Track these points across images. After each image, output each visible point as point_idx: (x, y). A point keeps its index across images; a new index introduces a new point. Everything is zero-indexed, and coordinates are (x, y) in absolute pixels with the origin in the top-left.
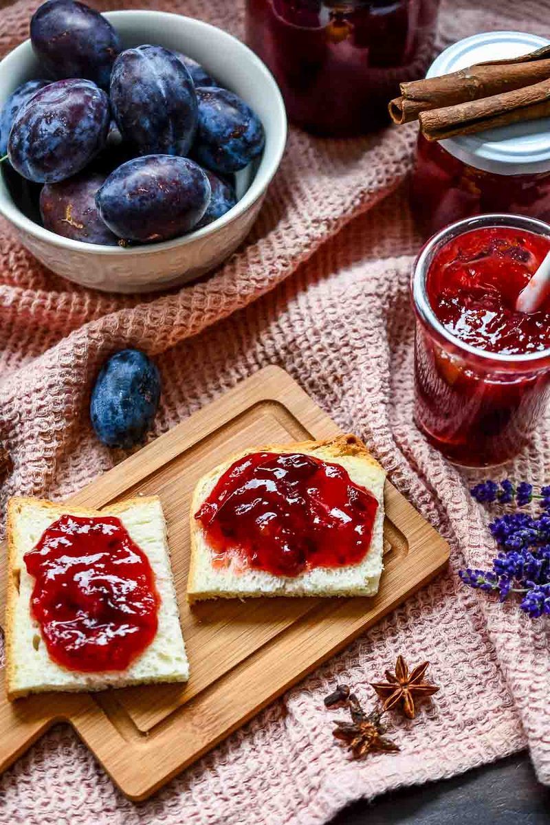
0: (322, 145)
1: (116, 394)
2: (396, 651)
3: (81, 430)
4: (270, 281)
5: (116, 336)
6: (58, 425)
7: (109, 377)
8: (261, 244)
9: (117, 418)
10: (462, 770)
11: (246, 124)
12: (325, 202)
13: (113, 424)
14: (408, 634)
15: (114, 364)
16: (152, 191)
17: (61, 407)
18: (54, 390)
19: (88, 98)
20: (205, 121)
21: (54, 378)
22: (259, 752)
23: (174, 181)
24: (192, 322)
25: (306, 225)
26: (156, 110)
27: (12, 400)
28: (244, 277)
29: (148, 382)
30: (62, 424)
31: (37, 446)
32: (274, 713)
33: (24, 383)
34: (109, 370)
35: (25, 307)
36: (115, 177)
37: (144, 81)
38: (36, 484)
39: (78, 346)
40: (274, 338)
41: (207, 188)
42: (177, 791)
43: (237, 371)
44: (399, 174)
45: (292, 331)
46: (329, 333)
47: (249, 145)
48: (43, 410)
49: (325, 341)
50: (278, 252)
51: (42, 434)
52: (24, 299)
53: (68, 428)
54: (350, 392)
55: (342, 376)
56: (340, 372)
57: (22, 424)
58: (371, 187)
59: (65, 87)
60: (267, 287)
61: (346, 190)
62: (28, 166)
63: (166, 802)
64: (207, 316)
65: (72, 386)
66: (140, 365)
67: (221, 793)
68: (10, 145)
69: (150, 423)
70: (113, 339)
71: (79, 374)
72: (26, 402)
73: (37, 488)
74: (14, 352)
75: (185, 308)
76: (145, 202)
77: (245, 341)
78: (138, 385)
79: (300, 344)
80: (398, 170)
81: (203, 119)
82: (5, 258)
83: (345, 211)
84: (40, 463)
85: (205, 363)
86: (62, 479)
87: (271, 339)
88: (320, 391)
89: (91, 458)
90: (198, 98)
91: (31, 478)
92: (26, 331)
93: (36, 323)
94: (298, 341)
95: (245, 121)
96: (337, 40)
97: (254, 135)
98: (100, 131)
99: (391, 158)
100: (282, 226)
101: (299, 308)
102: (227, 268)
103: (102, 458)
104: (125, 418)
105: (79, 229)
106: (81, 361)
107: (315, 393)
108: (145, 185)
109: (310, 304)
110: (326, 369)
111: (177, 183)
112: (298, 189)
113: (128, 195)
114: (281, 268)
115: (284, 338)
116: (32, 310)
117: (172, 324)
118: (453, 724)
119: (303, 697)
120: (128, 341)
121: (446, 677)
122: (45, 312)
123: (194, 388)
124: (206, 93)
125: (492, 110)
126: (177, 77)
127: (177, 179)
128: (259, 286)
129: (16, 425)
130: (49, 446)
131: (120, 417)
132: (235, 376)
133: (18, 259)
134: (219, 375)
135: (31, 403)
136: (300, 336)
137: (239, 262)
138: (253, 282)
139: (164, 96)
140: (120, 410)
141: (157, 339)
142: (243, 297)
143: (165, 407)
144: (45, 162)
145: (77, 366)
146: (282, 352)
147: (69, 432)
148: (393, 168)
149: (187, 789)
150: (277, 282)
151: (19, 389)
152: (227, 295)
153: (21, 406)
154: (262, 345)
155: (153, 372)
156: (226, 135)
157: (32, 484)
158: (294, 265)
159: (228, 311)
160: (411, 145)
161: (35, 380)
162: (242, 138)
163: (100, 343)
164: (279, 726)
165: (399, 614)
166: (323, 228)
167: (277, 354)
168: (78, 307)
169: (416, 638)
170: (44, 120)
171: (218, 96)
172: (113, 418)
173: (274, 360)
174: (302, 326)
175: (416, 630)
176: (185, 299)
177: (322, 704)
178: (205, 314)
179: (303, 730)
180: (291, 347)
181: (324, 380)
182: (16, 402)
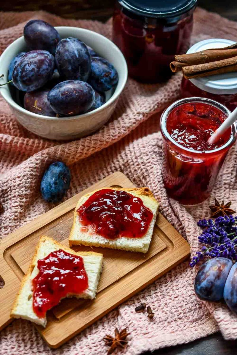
0: (142, 86)
1: (52, 179)
2: (166, 290)
3: (36, 195)
4: (119, 137)
5: (53, 156)
6: (26, 192)
7: (49, 172)
8: (115, 122)
9: (52, 189)
10: (192, 340)
11: (111, 71)
12: (143, 106)
13: (50, 192)
14: (172, 283)
15: (52, 167)
16: (71, 94)
17: (28, 184)
18: (26, 177)
19: (46, 57)
20: (94, 70)
21: (26, 173)
22: (106, 329)
23: (80, 90)
24: (85, 151)
25: (134, 114)
26: (74, 63)
27: (8, 181)
28: (108, 134)
29: (65, 174)
30: (28, 192)
31: (17, 200)
32: (113, 314)
33: (13, 174)
34: (49, 169)
35: (15, 144)
36: (56, 88)
37: (70, 51)
38: (16, 216)
39: (37, 160)
40: (119, 161)
41: (94, 95)
42: (70, 345)
43: (103, 174)
44: (174, 97)
45: (127, 158)
46: (142, 158)
47: (112, 80)
48: (20, 186)
49: (140, 161)
50: (122, 125)
51: (19, 195)
52: (15, 140)
53: (31, 194)
54: (150, 183)
55: (146, 176)
56: (145, 174)
57: (11, 191)
58: (162, 101)
59: (37, 52)
60: (117, 139)
61: (151, 102)
62: (20, 84)
63: (64, 349)
64: (92, 149)
65: (33, 176)
66: (62, 168)
67: (88, 346)
68: (13, 75)
69: (65, 193)
70: (52, 157)
71: (37, 171)
72: (14, 182)
73: (16, 218)
74: (10, 163)
75: (82, 146)
76: (67, 98)
77: (107, 162)
78: (62, 176)
79: (130, 163)
80: (173, 95)
81: (93, 69)
82: (8, 124)
83: (150, 110)
84: (17, 207)
85: (89, 171)
86: (27, 215)
87: (118, 161)
88: (137, 183)
89: (40, 207)
90: (92, 60)
91: (13, 213)
92: (15, 155)
93: (19, 151)
94: (129, 162)
95: (111, 70)
96: (149, 43)
97: (114, 76)
98: (51, 70)
99: (170, 90)
100: (124, 115)
101: (129, 148)
102: (101, 131)
103: (45, 207)
104: (55, 189)
105: (40, 110)
106: (38, 166)
107: (136, 183)
108: (68, 91)
109: (134, 146)
110: (140, 173)
111: (82, 91)
112: (131, 101)
113: (61, 95)
114: (123, 131)
115: (123, 161)
116: (18, 145)
117: (77, 152)
118: (189, 320)
119: (126, 307)
120: (58, 158)
121: (186, 301)
122: (24, 146)
123: (85, 180)
124: (95, 59)
125: (213, 67)
126: (83, 50)
127: (81, 90)
128: (113, 138)
129: (9, 191)
130: (22, 201)
131: (53, 189)
132: (102, 176)
133: (13, 125)
134: (96, 175)
135: (15, 182)
136: (130, 159)
137: (106, 129)
138: (111, 136)
139: (78, 57)
140: (53, 186)
141: (70, 158)
142: (107, 142)
143: (72, 187)
144: (27, 82)
145: (36, 168)
146: (123, 167)
147: (31, 195)
148: (171, 94)
149: (74, 344)
150: (121, 137)
151: (11, 177)
152: (100, 141)
153: (11, 184)
154: (114, 164)
155: (68, 171)
156: (102, 75)
157: (14, 216)
158: (129, 131)
159: (100, 148)
160: (179, 85)
161: (18, 173)
162: (109, 77)
163: (46, 159)
164: (115, 319)
165: (168, 275)
166: (141, 116)
167: (120, 167)
168: (37, 145)
169: (175, 284)
170: (27, 65)
171: (100, 60)
172: (50, 189)
173: (119, 170)
174: (131, 155)
175: (175, 282)
176: (83, 142)
177: (134, 311)
178: (90, 148)
179: (125, 321)
180: (126, 165)
181: (139, 178)
182: (9, 182)
